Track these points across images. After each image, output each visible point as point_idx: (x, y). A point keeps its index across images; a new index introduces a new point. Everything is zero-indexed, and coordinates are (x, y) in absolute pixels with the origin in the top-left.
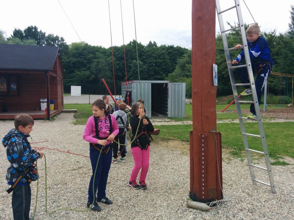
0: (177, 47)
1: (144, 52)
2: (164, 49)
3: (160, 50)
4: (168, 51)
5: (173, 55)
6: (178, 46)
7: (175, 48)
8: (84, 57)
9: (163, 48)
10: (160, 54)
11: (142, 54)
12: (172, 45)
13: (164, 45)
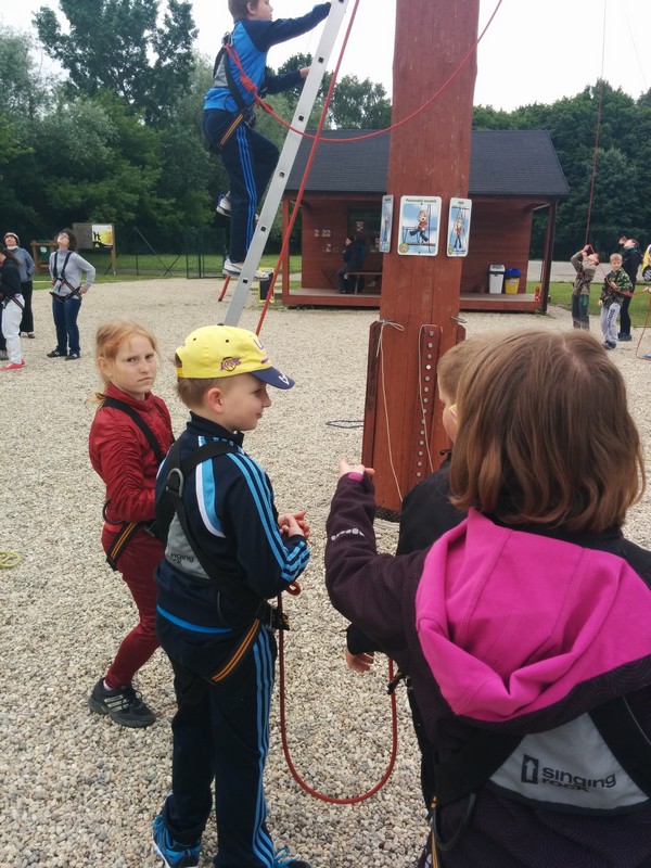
1: (629, 119)
11: (626, 125)
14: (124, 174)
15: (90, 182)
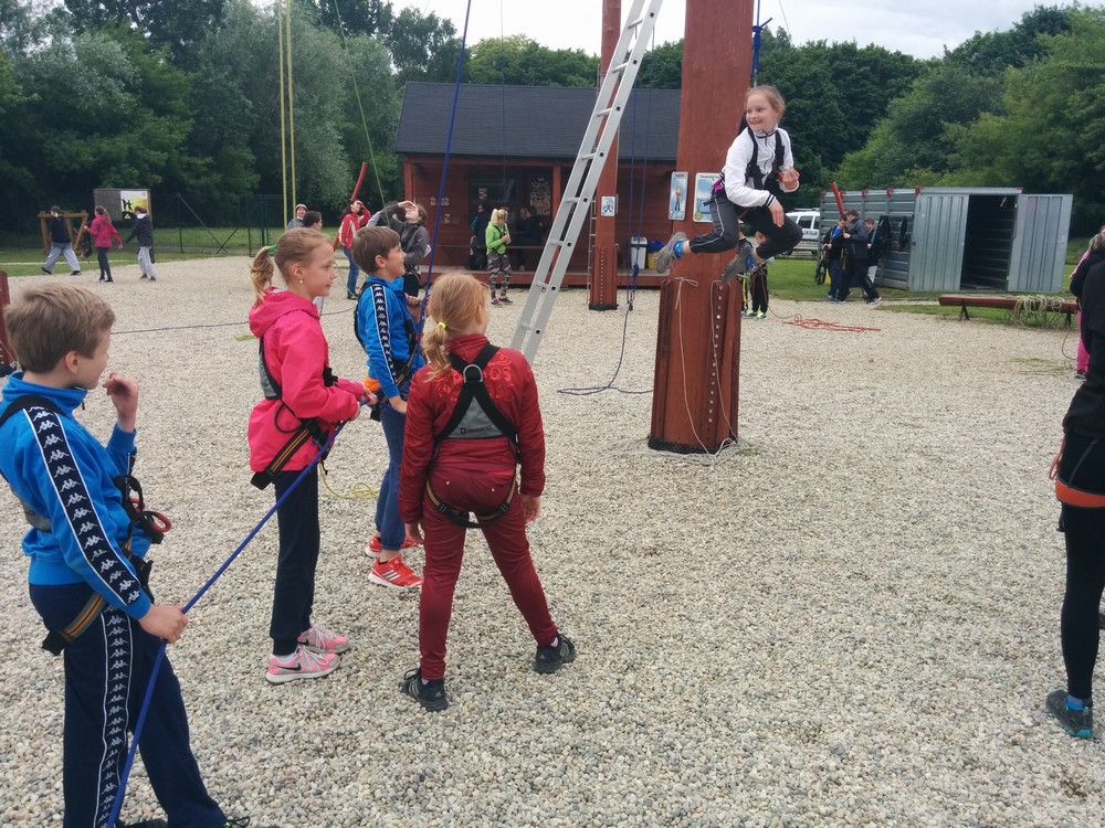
0: (870, 48)
2: (817, 57)
3: (804, 64)
4: (834, 66)
5: (853, 81)
6: (872, 45)
7: (862, 52)
9: (816, 52)
10: (806, 79)
12: (850, 41)
13: (820, 43)
14: (148, 126)
15: (103, 135)
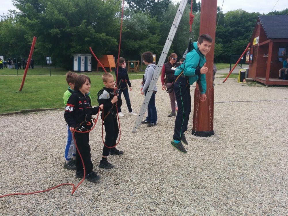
8: (242, 25)
14: (151, 37)
15: (140, 40)
